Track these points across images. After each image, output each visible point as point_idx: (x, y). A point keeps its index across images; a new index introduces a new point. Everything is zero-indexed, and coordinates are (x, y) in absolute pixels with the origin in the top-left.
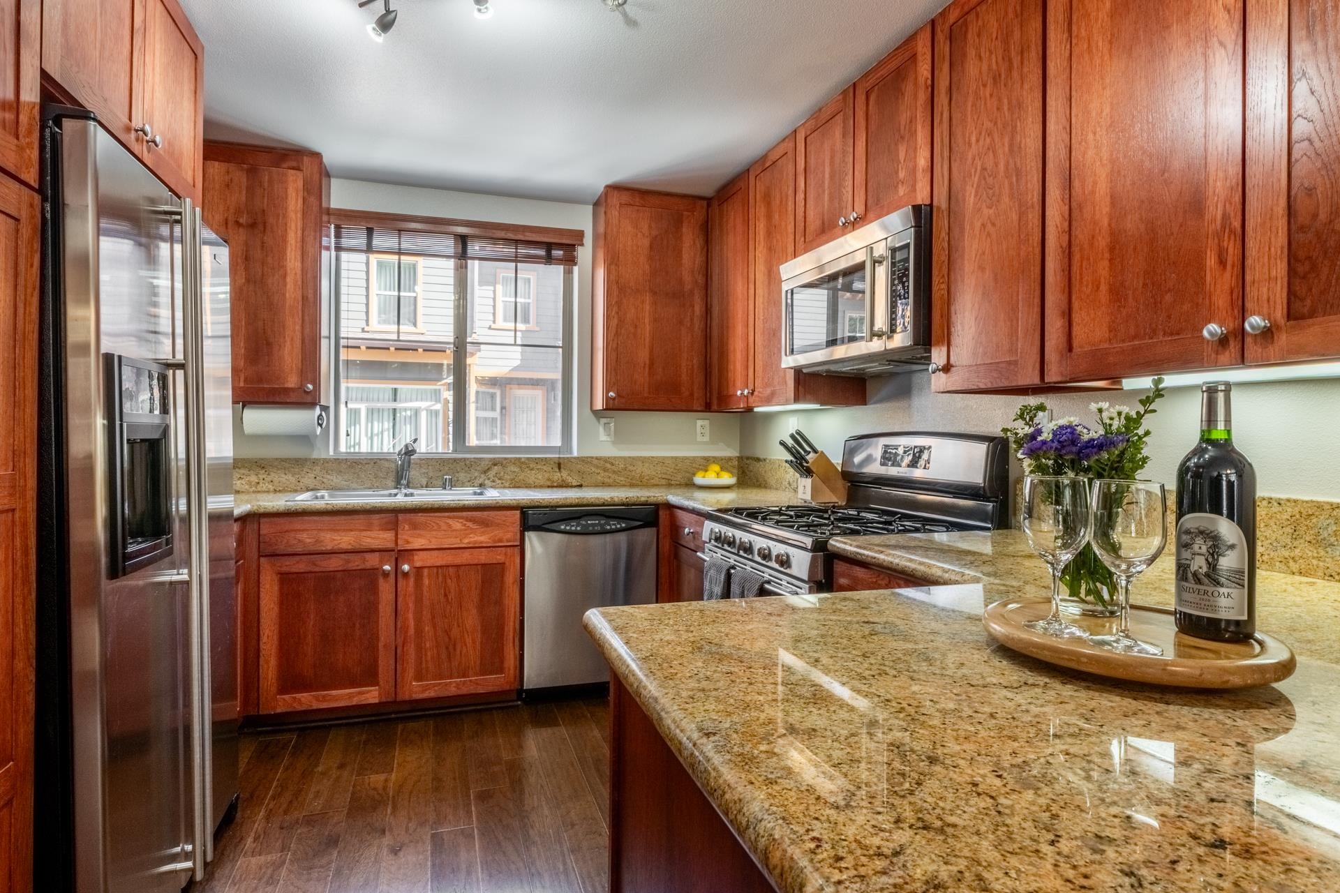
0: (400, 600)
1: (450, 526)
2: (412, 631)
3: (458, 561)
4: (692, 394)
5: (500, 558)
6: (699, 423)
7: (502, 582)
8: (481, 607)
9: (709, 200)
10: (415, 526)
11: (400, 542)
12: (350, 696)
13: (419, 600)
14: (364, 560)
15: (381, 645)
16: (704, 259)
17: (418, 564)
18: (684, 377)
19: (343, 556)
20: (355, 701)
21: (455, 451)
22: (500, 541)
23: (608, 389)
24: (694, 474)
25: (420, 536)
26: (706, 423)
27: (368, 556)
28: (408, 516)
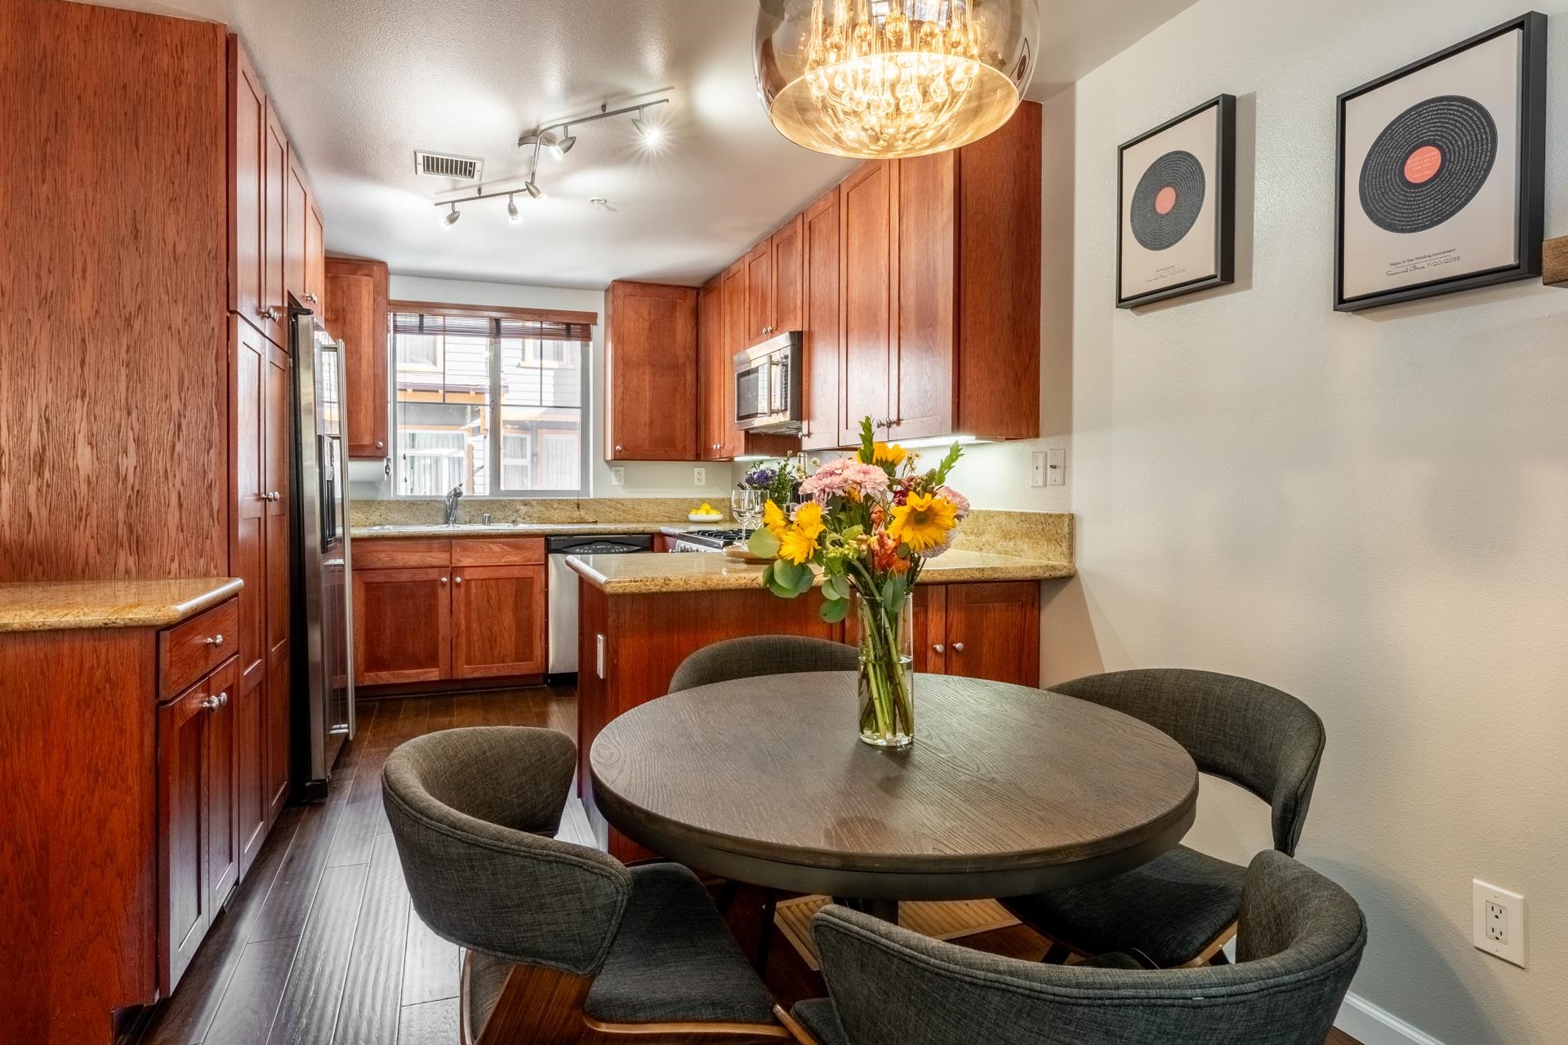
0: (454, 604)
1: (491, 549)
2: (463, 627)
3: (497, 575)
4: (685, 447)
5: (530, 574)
6: (697, 470)
7: (531, 592)
8: (516, 610)
9: (697, 289)
10: (464, 549)
11: (453, 561)
12: (418, 675)
13: (468, 604)
14: (427, 574)
15: (440, 637)
16: (695, 338)
17: (467, 577)
18: (679, 434)
19: (412, 571)
20: (421, 679)
21: (491, 494)
22: (530, 560)
23: (615, 444)
24: (689, 512)
25: (468, 556)
26: (703, 470)
27: (430, 570)
28: (459, 541)
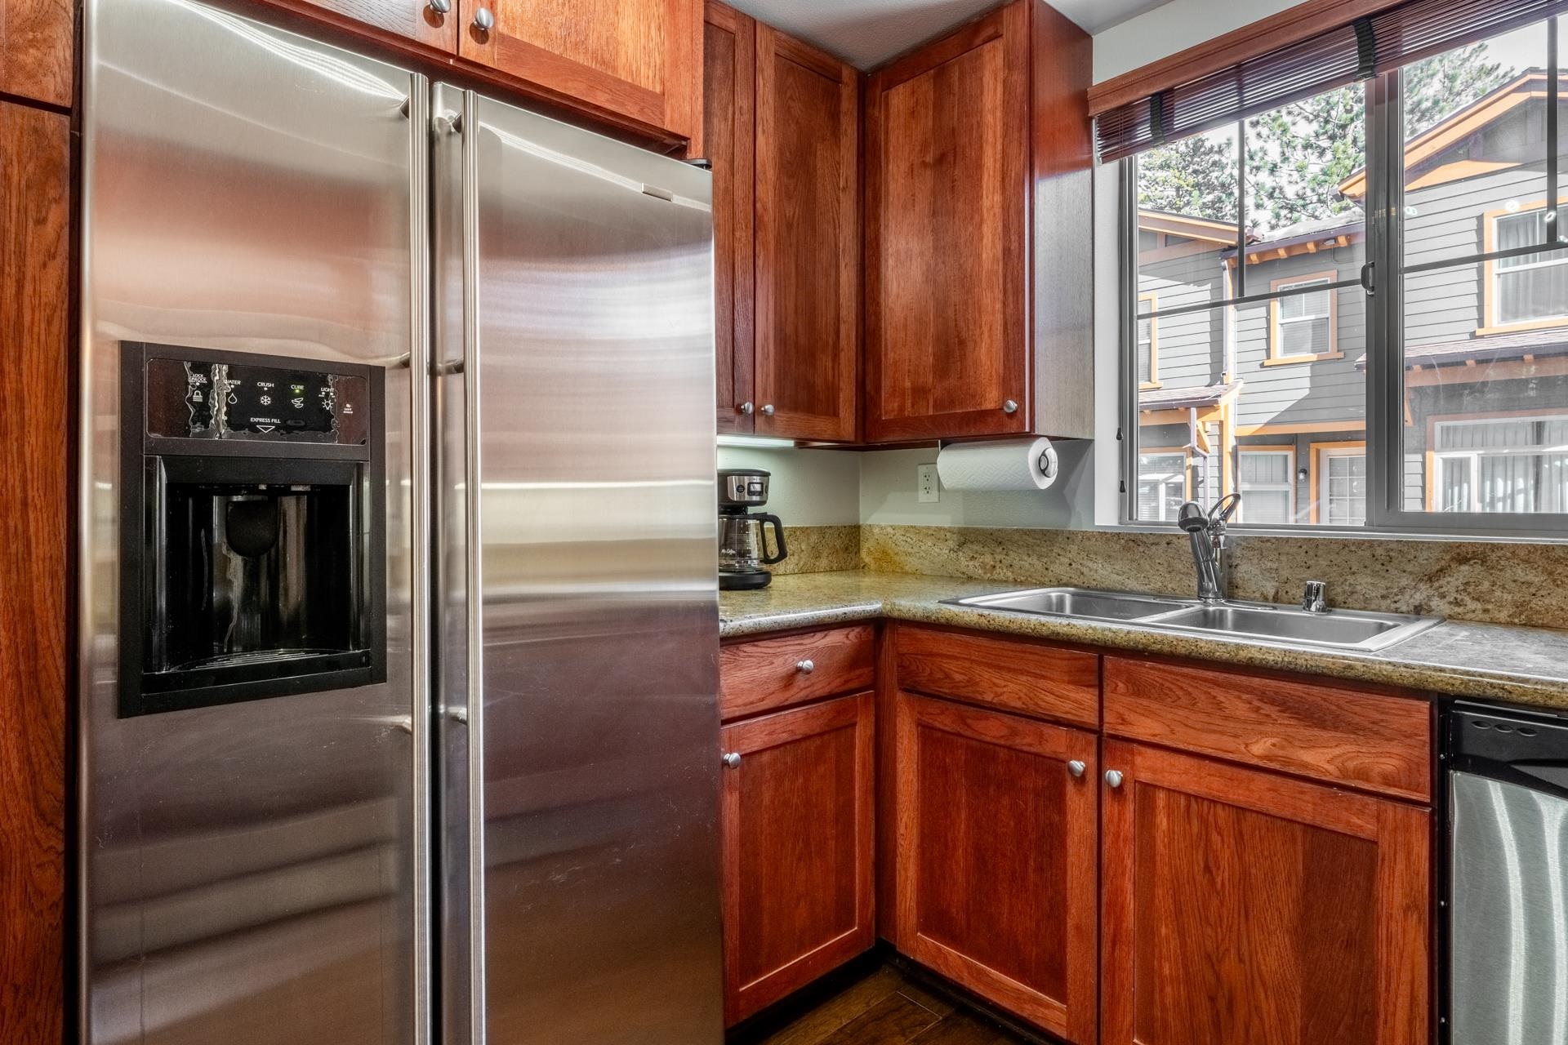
0: (1107, 841)
1: (1219, 705)
2: (1130, 922)
3: (1237, 796)
5: (1364, 825)
7: (1369, 898)
8: (1305, 937)
10: (1138, 689)
11: (1107, 717)
12: (1019, 996)
13: (1147, 857)
14: (1041, 737)
15: (1070, 923)
17: (1145, 776)
19: (1007, 719)
20: (1026, 1011)
21: (1370, 525)
22: (1362, 774)
25: (1148, 713)
27: (1049, 730)
28: (1123, 662)
